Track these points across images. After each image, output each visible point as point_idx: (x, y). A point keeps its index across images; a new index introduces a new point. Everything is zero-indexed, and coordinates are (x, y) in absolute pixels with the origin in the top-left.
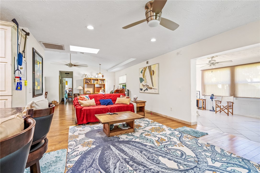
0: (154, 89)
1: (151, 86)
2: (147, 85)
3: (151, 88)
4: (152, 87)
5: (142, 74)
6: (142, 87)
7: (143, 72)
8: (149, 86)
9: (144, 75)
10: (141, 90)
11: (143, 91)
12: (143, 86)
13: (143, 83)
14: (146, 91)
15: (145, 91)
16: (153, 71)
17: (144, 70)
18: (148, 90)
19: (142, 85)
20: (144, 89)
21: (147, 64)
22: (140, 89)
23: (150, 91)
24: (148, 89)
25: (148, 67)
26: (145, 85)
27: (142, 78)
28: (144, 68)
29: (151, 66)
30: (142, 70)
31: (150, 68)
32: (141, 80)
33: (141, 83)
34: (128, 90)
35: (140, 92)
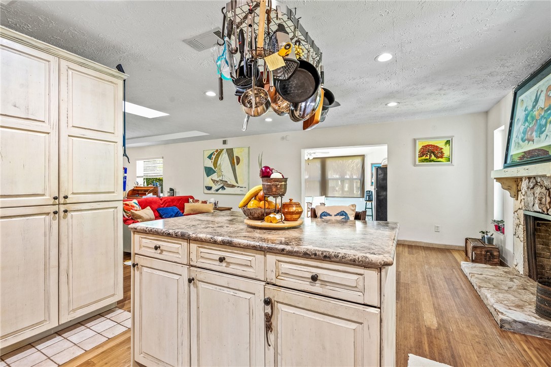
0: (238, 187)
1: (231, 182)
2: (223, 180)
3: (233, 186)
4: (235, 184)
5: (211, 161)
6: (211, 184)
7: (214, 157)
8: (229, 183)
9: (215, 164)
10: (209, 188)
11: (212, 191)
12: (214, 181)
13: (215, 176)
14: (220, 191)
15: (217, 190)
16: (238, 159)
17: (216, 154)
18: (225, 189)
19: (212, 180)
20: (215, 187)
21: (224, 145)
22: (206, 187)
23: (228, 190)
24: (225, 187)
25: (225, 150)
26: (217, 181)
27: (210, 169)
28: (217, 151)
29: (232, 149)
30: (211, 154)
31: (230, 152)
32: (209, 171)
33: (208, 176)
34: (171, 190)
35: (204, 193)
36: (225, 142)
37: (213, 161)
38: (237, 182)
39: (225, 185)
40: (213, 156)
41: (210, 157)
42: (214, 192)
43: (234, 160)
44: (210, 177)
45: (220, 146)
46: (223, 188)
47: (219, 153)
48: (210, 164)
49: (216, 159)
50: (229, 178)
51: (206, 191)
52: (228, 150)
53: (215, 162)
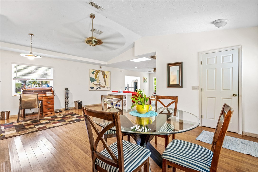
0: (106, 87)
2: (100, 84)
3: (104, 87)
5: (93, 75)
6: (93, 86)
7: (95, 73)
8: (103, 85)
9: (96, 76)
10: (93, 88)
13: (95, 82)
14: (99, 89)
15: (97, 89)
16: (106, 76)
17: (96, 72)
18: (101, 88)
19: (94, 84)
20: (95, 87)
21: (101, 69)
22: (91, 87)
23: (102, 89)
24: (101, 87)
26: (97, 85)
27: (93, 79)
28: (97, 71)
29: (104, 71)
30: (94, 72)
31: (103, 72)
32: (92, 80)
33: (92, 82)
34: (66, 89)
35: (89, 91)
36: (101, 67)
38: (106, 85)
40: (94, 73)
41: (93, 73)
42: (95, 90)
43: (105, 76)
44: (93, 83)
45: (99, 69)
46: (100, 88)
47: (98, 72)
48: (93, 76)
49: (97, 74)
50: (103, 83)
51: (91, 89)
52: (102, 71)
53: (96, 75)
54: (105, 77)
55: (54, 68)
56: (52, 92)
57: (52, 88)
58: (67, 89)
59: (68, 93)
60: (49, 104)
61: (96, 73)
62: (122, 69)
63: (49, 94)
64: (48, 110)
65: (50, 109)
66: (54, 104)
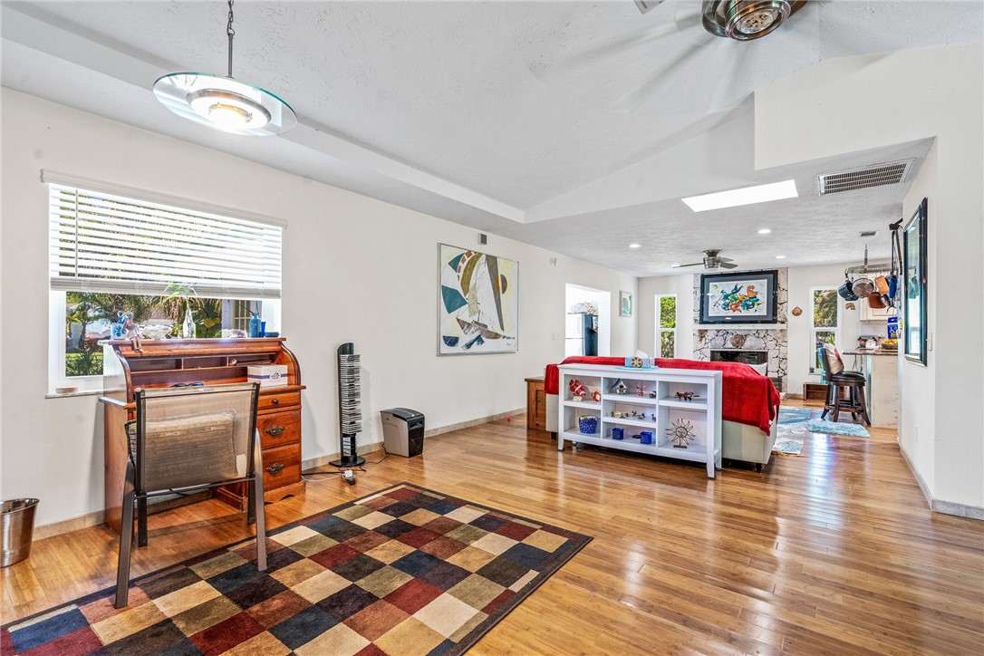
0: (504, 337)
1: (494, 326)
2: (480, 321)
3: (496, 336)
4: (499, 331)
5: (456, 274)
6: (455, 331)
7: (463, 266)
8: (490, 329)
9: (465, 282)
10: (452, 341)
11: (459, 348)
12: (463, 324)
13: (463, 313)
14: (475, 348)
15: (469, 346)
16: (504, 280)
17: (468, 259)
18: (483, 342)
19: (458, 320)
20: (465, 338)
21: (484, 246)
22: (446, 339)
23: (489, 344)
24: (484, 338)
25: (484, 257)
26: (469, 324)
27: (456, 293)
28: (469, 254)
29: (496, 258)
30: (458, 259)
31: (492, 262)
32: (453, 300)
33: (450, 310)
34: (346, 349)
35: (440, 355)
36: (484, 240)
37: (461, 274)
38: (502, 329)
39: (484, 334)
40: (460, 263)
41: (454, 264)
42: (462, 351)
43: (498, 281)
44: (454, 314)
45: (476, 247)
46: (479, 339)
47: (474, 260)
48: (452, 280)
49: (468, 272)
50: (490, 320)
51: (445, 349)
52: (488, 257)
53: (466, 278)
54: (499, 285)
55: (285, 227)
56: (284, 369)
57: (280, 343)
58: (351, 345)
59: (352, 371)
60: (276, 440)
61: (466, 263)
62: (554, 254)
63: (271, 377)
64: (271, 479)
65: (284, 471)
66: (299, 441)
